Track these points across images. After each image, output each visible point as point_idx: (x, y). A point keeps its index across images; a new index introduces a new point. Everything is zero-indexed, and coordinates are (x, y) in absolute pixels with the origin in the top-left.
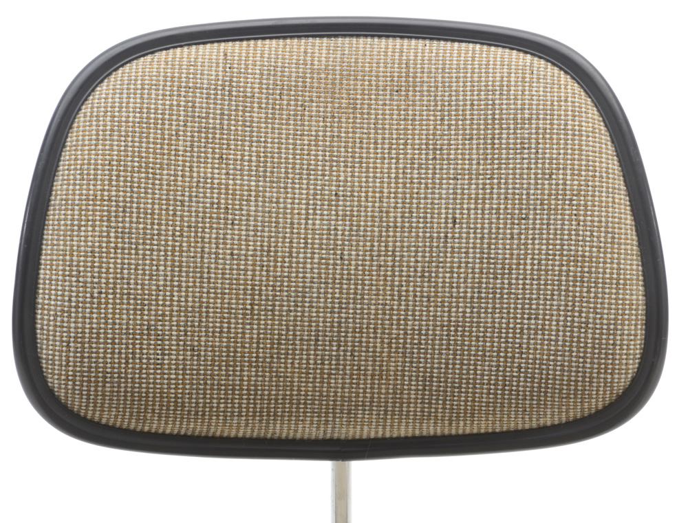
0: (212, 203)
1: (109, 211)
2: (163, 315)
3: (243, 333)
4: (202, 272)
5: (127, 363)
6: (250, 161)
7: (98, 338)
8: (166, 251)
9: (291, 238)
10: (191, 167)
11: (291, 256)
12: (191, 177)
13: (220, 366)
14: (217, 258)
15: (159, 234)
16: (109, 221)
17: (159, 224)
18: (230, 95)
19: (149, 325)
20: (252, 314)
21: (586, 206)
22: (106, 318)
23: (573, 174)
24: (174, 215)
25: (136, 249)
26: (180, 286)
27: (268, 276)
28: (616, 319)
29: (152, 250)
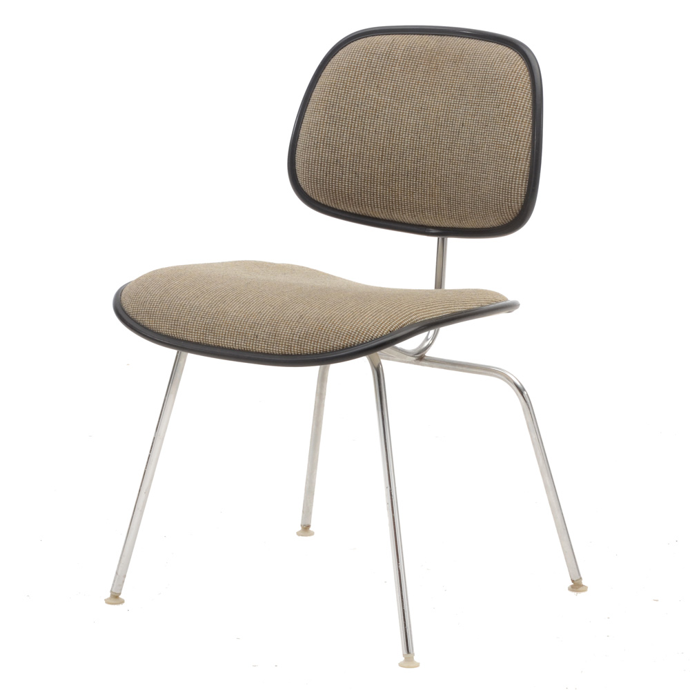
0: (370, 107)
1: (326, 106)
2: (344, 156)
3: (378, 169)
4: (362, 138)
5: (326, 176)
6: (390, 89)
7: (315, 163)
8: (348, 127)
9: (401, 127)
10: (364, 89)
11: (399, 135)
12: (364, 94)
13: (367, 182)
14: (369, 132)
15: (346, 119)
16: (326, 110)
17: (347, 114)
18: (388, 58)
19: (337, 160)
20: (382, 160)
21: (509, 122)
22: (319, 154)
23: (507, 107)
24: (354, 111)
25: (335, 124)
26: (352, 143)
27: (390, 143)
28: (513, 176)
29: (342, 126)
